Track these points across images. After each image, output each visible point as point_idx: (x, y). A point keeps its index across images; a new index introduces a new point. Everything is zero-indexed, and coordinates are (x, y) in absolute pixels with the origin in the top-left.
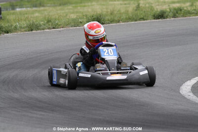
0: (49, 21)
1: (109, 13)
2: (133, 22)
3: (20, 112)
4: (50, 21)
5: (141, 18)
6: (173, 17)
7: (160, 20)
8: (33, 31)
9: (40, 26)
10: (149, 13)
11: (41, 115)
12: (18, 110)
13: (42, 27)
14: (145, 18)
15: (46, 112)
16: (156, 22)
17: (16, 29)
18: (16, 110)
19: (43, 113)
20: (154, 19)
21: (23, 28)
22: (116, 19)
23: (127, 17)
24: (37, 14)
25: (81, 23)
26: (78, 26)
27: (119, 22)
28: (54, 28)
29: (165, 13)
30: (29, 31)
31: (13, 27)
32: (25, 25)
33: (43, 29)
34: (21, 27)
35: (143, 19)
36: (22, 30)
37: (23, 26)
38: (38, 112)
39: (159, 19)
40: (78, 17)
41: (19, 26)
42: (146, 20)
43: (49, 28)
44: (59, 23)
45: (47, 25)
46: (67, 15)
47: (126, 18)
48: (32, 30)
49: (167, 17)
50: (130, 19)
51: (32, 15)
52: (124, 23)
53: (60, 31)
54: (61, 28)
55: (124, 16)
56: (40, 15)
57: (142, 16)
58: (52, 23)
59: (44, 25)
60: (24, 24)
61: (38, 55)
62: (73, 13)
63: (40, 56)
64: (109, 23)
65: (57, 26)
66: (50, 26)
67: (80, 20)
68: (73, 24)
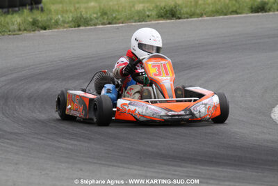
2: (221, 17)
3: (43, 140)
4: (106, 14)
5: (232, 12)
8: (81, 28)
9: (91, 20)
10: (245, 4)
11: (72, 145)
12: (42, 138)
13: (93, 22)
14: (238, 11)
15: (79, 141)
16: (254, 16)
17: (57, 24)
18: (39, 137)
19: (76, 143)
20: (252, 12)
21: (68, 23)
22: (198, 11)
23: (214, 9)
25: (148, 16)
26: (144, 21)
27: (201, 16)
28: (110, 23)
29: (268, 4)
30: (75, 27)
31: (53, 21)
32: (71, 19)
33: (95, 25)
34: (64, 22)
35: (236, 12)
36: (66, 25)
37: (67, 20)
38: (69, 141)
39: (258, 12)
40: (145, 9)
41: (61, 19)
42: (241, 13)
43: (103, 24)
44: (118, 17)
45: (101, 19)
46: (134, 5)
47: (212, 11)
48: (79, 26)
49: (270, 10)
51: (86, 5)
52: (208, 18)
53: (118, 28)
54: (120, 23)
55: (210, 9)
57: (234, 9)
59: (97, 19)
60: (69, 17)
61: (83, 61)
63: (86, 62)
64: (187, 18)
65: (114, 21)
66: (105, 21)
67: (147, 13)
68: (137, 18)
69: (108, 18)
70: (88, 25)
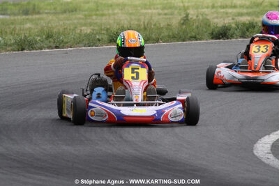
0: (49, 36)
1: (142, 27)
2: (179, 43)
4: (52, 37)
5: (191, 37)
6: (241, 37)
7: (221, 40)
8: (25, 51)
9: (36, 43)
10: (204, 30)
13: (38, 45)
14: (197, 36)
16: (215, 43)
20: (212, 38)
21: (10, 45)
22: (153, 36)
23: (171, 34)
24: (28, 25)
25: (99, 40)
26: (94, 45)
27: (157, 41)
28: (57, 47)
29: (230, 30)
30: (18, 50)
32: (13, 41)
33: (41, 49)
34: (6, 44)
35: (195, 38)
36: (8, 49)
37: (9, 43)
39: (219, 39)
40: (95, 32)
41: (2, 42)
42: (200, 39)
43: (49, 47)
44: (65, 40)
45: (47, 42)
46: (76, 28)
47: (169, 36)
48: (23, 49)
49: (232, 37)
50: (175, 37)
51: (22, 26)
52: (165, 44)
53: (66, 53)
54: (68, 47)
55: (165, 33)
56: (33, 26)
57: (193, 34)
58: (54, 39)
59: (42, 41)
60: (11, 39)
62: (85, 25)
65: (62, 44)
66: (52, 44)
67: (98, 37)
68: (87, 42)
69: (54, 41)
70: (33, 49)
